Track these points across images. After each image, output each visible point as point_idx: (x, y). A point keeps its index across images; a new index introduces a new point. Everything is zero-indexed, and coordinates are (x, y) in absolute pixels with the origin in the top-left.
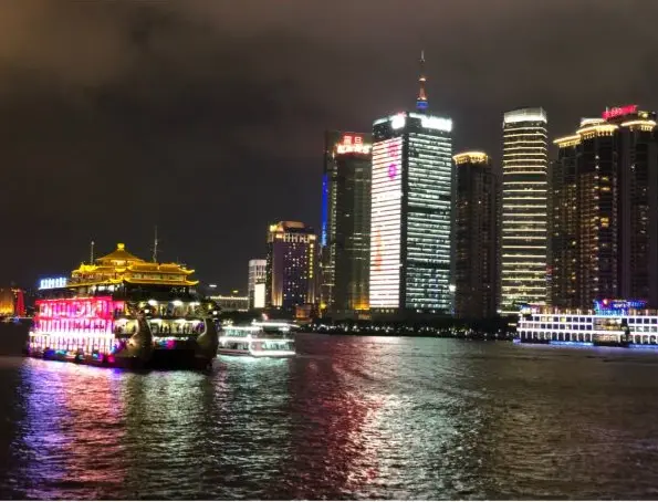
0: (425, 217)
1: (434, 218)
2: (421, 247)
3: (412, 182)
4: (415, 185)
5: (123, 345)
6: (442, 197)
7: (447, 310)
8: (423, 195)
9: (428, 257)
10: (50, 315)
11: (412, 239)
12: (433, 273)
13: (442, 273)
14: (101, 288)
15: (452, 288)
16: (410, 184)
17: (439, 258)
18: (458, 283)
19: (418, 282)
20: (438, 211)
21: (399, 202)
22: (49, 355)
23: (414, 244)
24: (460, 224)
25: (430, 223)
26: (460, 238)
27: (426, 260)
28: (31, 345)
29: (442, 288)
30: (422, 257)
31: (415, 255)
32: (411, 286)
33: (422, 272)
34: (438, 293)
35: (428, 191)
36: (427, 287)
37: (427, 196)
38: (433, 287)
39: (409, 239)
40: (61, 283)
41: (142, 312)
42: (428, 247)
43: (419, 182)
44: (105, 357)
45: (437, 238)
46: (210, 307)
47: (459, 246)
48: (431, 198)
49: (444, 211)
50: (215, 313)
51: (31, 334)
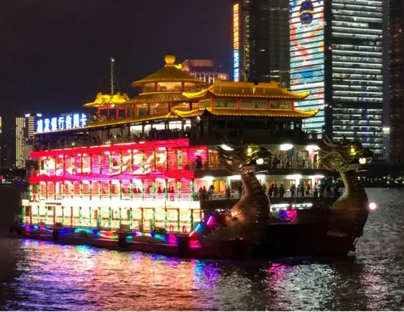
0: (353, 49)
1: (362, 50)
2: (349, 84)
3: (337, 8)
4: (340, 11)
5: (220, 219)
6: (372, 25)
7: (381, 155)
8: (349, 24)
9: (358, 96)
10: (59, 173)
11: (338, 75)
12: (364, 114)
13: (374, 113)
14: (160, 127)
15: (386, 130)
16: (334, 11)
17: (370, 96)
18: (393, 124)
19: (347, 124)
20: (367, 41)
21: (322, 32)
22: (62, 236)
23: (340, 81)
24: (393, 56)
25: (357, 55)
26: (393, 72)
27: (355, 98)
28: (26, 219)
29: (373, 130)
30: (350, 95)
31: (341, 93)
32: (338, 129)
33: (351, 113)
34: (371, 136)
35: (355, 18)
36: (357, 130)
37: (354, 24)
38: (364, 130)
39: (334, 75)
40: (76, 121)
41: (253, 162)
42: (357, 84)
43: (345, 8)
44: (183, 240)
45: (367, 73)
46: (353, 151)
47: (393, 82)
48: (358, 26)
49: (375, 41)
50: (363, 161)
51: (25, 203)
